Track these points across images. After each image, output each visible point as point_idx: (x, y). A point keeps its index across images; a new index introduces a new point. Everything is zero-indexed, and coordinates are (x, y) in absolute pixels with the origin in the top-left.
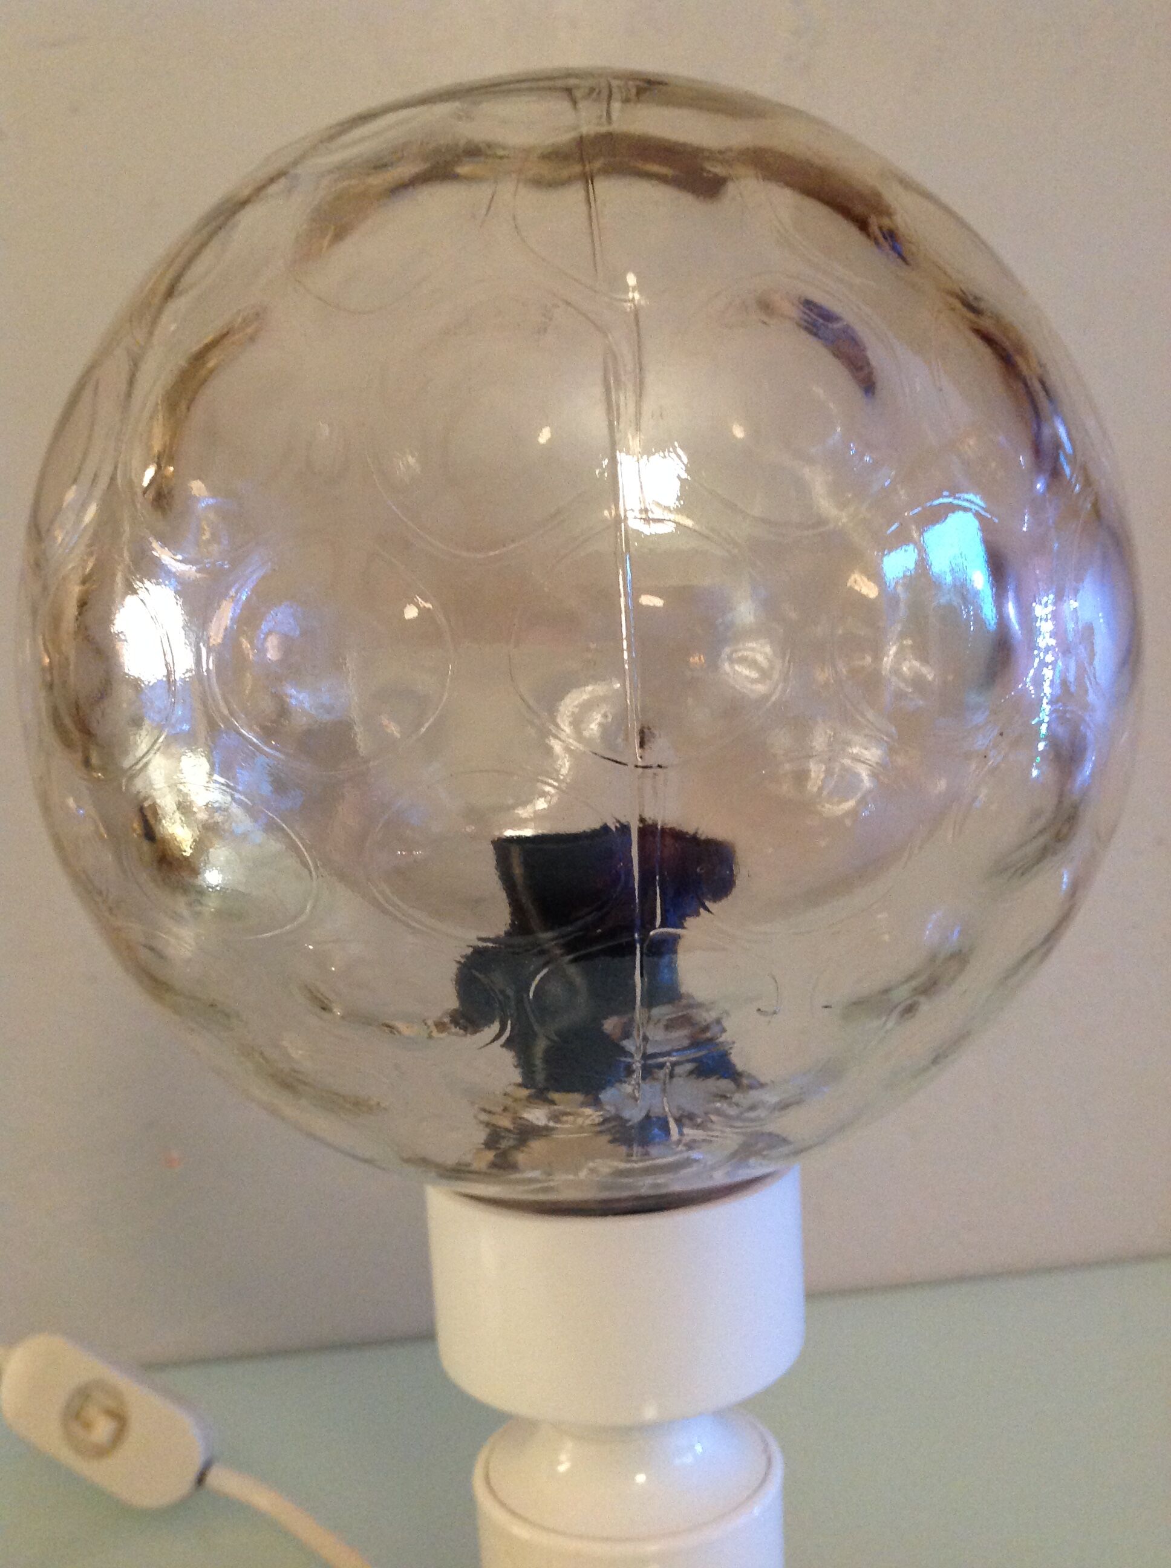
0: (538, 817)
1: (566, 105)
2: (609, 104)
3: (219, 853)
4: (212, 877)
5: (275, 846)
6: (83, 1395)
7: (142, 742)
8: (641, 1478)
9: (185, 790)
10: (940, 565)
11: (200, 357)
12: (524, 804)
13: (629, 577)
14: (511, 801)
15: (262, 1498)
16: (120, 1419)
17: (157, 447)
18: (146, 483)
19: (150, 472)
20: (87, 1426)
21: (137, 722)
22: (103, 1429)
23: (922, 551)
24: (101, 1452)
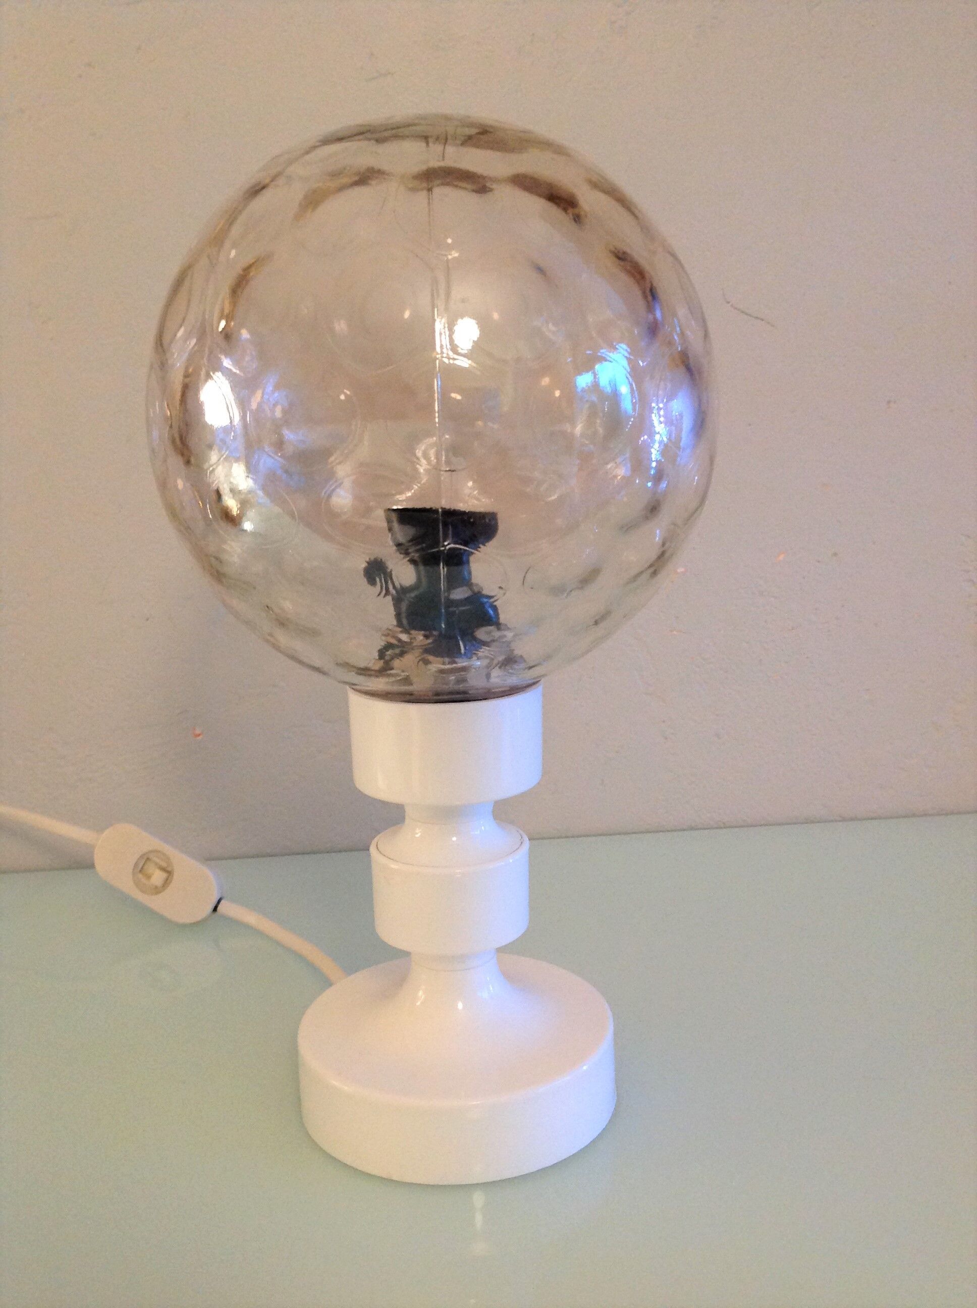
0: (408, 499)
1: (424, 144)
2: (445, 146)
3: (251, 513)
4: (248, 526)
5: (277, 510)
6: (146, 858)
7: (214, 457)
8: (454, 839)
9: (235, 482)
10: (604, 382)
11: (247, 269)
12: (401, 493)
13: (439, 383)
14: (394, 492)
15: (251, 918)
16: (169, 873)
17: (226, 311)
18: (220, 329)
19: (223, 324)
20: (149, 877)
21: (210, 447)
22: (158, 877)
23: (595, 375)
24: (157, 890)
